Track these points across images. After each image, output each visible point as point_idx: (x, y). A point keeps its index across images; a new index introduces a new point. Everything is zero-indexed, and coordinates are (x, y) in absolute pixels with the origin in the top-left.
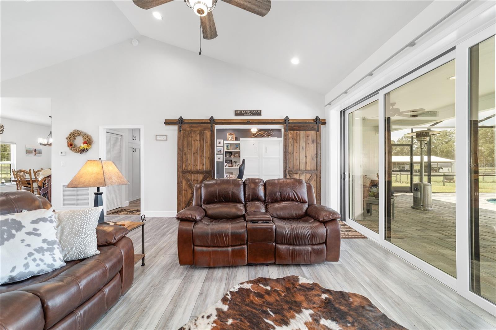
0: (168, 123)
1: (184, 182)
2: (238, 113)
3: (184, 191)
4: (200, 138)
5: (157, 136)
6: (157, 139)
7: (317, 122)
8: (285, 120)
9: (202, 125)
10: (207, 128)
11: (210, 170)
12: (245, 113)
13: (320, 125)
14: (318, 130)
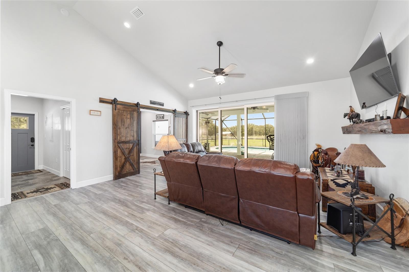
0: (102, 101)
1: (119, 151)
2: (152, 103)
3: (119, 158)
4: (130, 117)
5: (92, 112)
6: (91, 114)
7: (186, 113)
8: (174, 111)
9: (132, 107)
10: (135, 110)
11: (137, 140)
12: (156, 103)
13: (187, 115)
14: (187, 118)
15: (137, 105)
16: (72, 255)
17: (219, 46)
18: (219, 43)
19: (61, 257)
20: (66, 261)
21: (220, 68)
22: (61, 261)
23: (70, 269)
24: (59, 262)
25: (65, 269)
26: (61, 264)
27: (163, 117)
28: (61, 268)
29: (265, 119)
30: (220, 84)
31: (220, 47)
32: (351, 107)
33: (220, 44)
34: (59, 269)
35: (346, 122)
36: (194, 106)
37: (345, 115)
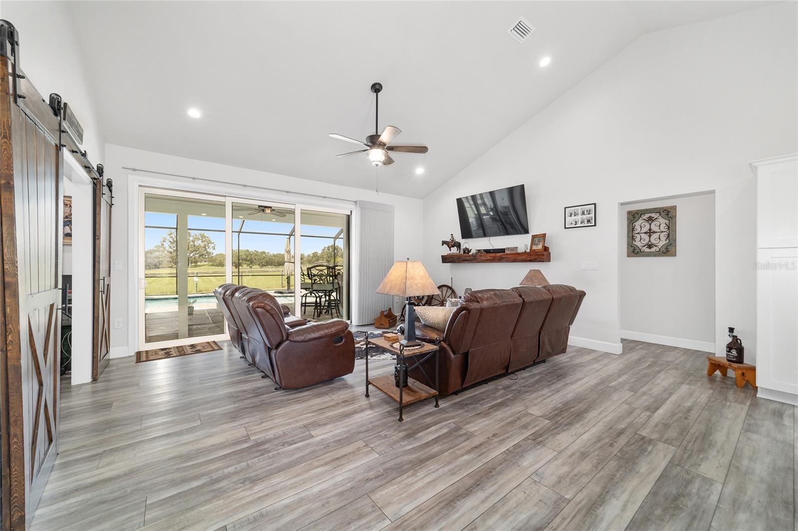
7: (109, 186)
8: (100, 171)
12: (73, 124)
16: (641, 507)
17: (375, 92)
19: (654, 526)
20: (658, 512)
22: (662, 520)
23: (667, 499)
24: (667, 523)
25: (673, 506)
26: (668, 517)
28: (675, 513)
30: (377, 165)
31: (378, 94)
32: (451, 235)
34: (679, 515)
35: (446, 251)
36: (134, 170)
37: (444, 243)
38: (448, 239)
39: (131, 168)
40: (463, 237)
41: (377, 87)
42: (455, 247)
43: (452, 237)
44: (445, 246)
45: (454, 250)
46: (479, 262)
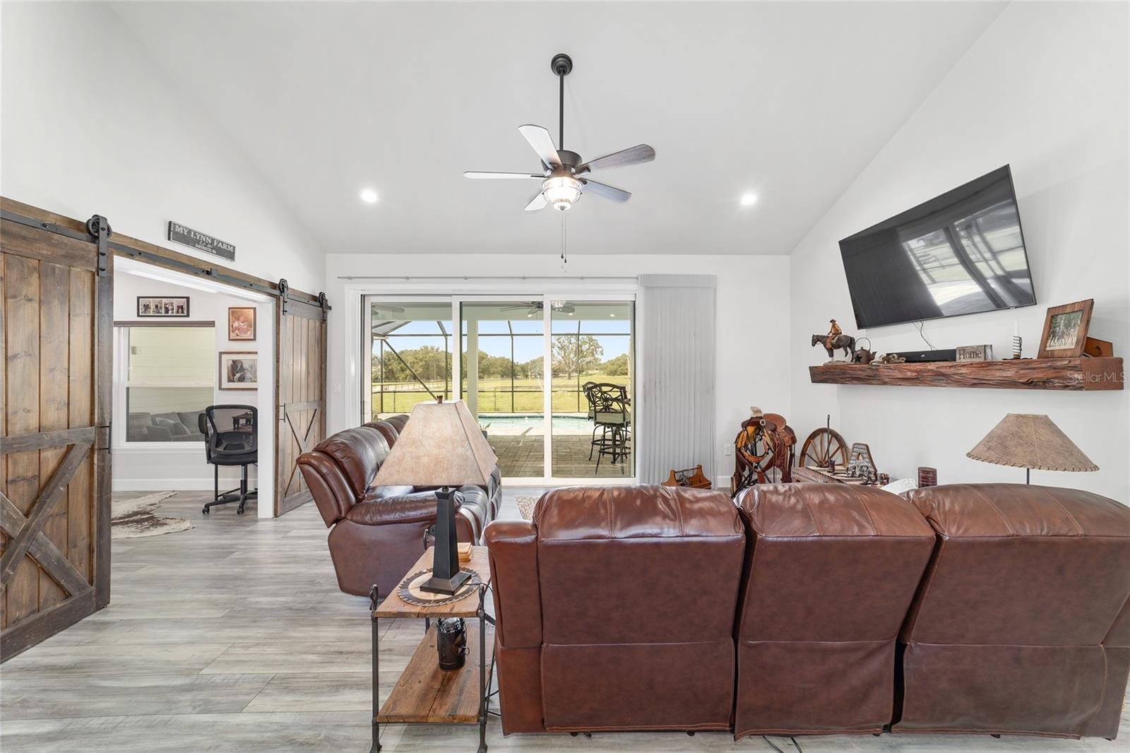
7: (320, 301)
8: (281, 287)
9: (56, 236)
10: (82, 257)
11: (92, 424)
12: (198, 242)
13: (325, 310)
14: (324, 321)
15: (95, 229)
17: (559, 72)
18: (561, 61)
21: (564, 149)
27: (184, 309)
29: (512, 335)
30: (563, 208)
31: (565, 77)
32: (832, 321)
33: (562, 66)
35: (820, 357)
36: (350, 278)
37: (816, 340)
38: (825, 330)
39: (346, 276)
40: (861, 325)
41: (561, 63)
42: (842, 349)
43: (834, 326)
44: (820, 346)
45: (840, 356)
46: (885, 383)
